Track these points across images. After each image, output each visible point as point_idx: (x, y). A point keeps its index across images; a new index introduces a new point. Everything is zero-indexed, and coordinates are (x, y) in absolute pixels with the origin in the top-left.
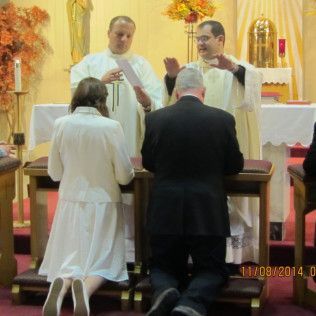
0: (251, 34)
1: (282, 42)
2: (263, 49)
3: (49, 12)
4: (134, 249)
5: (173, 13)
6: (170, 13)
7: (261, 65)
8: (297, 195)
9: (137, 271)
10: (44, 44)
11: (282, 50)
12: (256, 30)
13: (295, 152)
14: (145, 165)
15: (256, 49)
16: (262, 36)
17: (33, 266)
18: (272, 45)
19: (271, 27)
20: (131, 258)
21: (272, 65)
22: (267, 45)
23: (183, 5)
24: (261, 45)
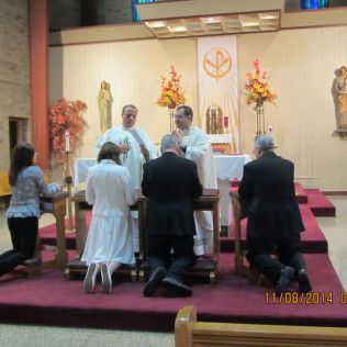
0: (208, 115)
1: (226, 118)
2: (215, 123)
3: (87, 104)
5: (162, 103)
6: (159, 103)
7: (214, 132)
8: (235, 209)
9: (141, 258)
10: (84, 123)
11: (226, 123)
12: (210, 112)
13: (234, 184)
14: (144, 193)
15: (211, 123)
16: (214, 115)
17: (78, 256)
18: (221, 121)
19: (219, 110)
20: (137, 250)
21: (221, 133)
22: (217, 121)
23: (167, 98)
24: (214, 121)
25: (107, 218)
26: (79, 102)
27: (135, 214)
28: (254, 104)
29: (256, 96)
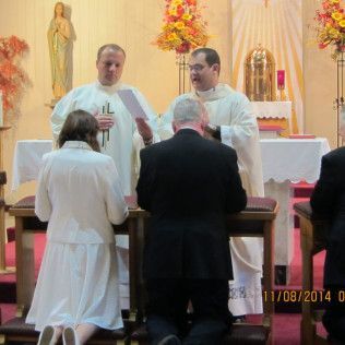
0: (248, 65)
1: (281, 74)
2: (261, 81)
3: (29, 42)
4: (128, 295)
5: (163, 42)
6: (160, 42)
7: (259, 98)
9: (133, 319)
10: (22, 76)
11: (281, 82)
12: (252, 62)
13: (299, 192)
15: (252, 81)
16: (259, 67)
17: (19, 315)
18: (270, 77)
19: (269, 57)
20: (126, 305)
21: (271, 99)
22: (265, 77)
23: (174, 34)
24: (258, 77)
25: (74, 246)
26: (14, 39)
27: (124, 241)
28: (332, 48)
29: (336, 34)
